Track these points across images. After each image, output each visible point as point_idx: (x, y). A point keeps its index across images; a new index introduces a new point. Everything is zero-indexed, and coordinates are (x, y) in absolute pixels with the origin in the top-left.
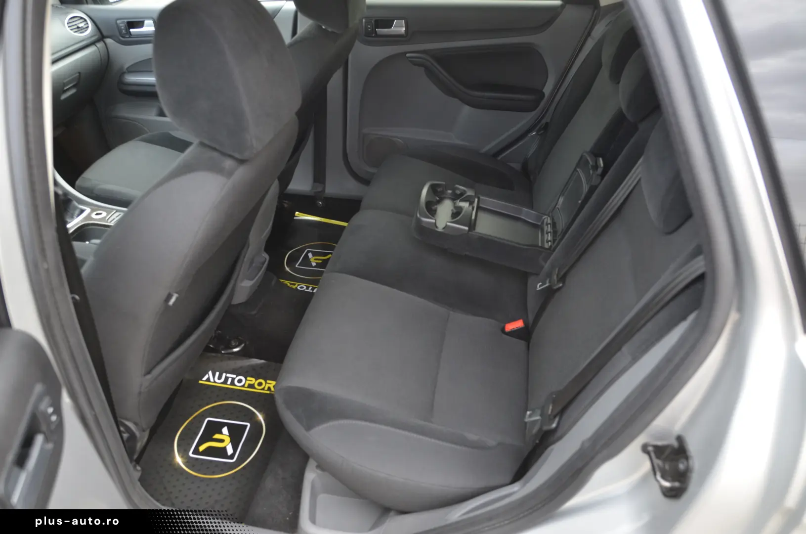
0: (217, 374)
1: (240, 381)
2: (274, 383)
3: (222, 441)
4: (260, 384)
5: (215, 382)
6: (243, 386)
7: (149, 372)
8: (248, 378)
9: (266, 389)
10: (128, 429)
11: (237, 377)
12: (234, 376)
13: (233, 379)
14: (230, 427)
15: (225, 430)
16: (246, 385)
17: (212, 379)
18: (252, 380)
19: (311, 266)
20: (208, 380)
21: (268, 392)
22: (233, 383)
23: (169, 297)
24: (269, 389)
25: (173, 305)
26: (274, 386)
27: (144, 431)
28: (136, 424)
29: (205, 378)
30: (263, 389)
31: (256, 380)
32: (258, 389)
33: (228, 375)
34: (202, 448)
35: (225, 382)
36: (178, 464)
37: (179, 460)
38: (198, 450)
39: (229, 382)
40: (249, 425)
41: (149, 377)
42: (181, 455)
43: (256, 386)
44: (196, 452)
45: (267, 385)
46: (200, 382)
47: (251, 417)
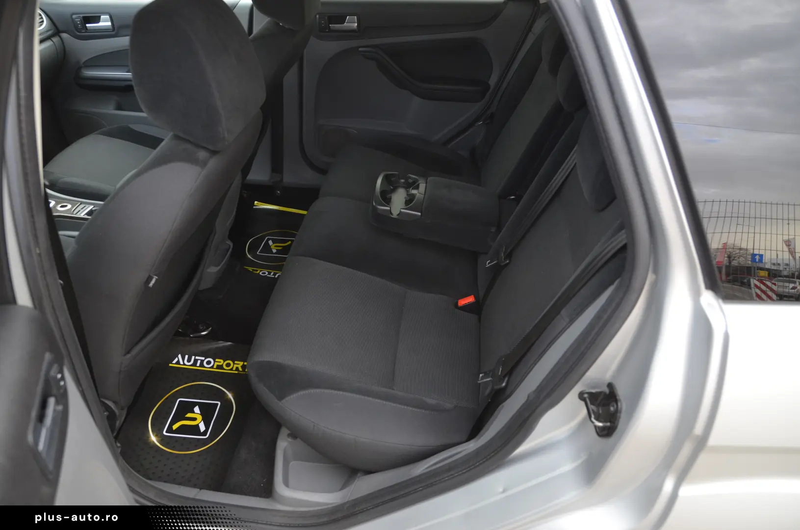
0: (187, 357)
1: (209, 363)
2: (241, 363)
3: (194, 419)
4: (228, 365)
5: (184, 364)
6: (212, 367)
7: (128, 352)
8: (217, 360)
9: (234, 369)
10: (107, 408)
11: (205, 359)
12: (203, 358)
13: (202, 361)
14: (201, 406)
15: (197, 409)
16: (215, 367)
17: (181, 362)
18: (220, 362)
19: (272, 253)
20: (178, 363)
21: (237, 372)
22: (202, 365)
23: (149, 279)
24: (237, 369)
25: (153, 286)
26: (241, 367)
27: (122, 409)
28: (115, 402)
29: (174, 362)
30: (231, 369)
31: (224, 361)
32: (226, 370)
33: (197, 358)
34: (175, 427)
35: (195, 364)
36: (153, 442)
37: (153, 438)
38: (172, 428)
39: (198, 364)
40: (219, 403)
41: (129, 356)
42: (155, 434)
43: (224, 367)
44: (170, 430)
45: (235, 366)
46: (170, 365)
47: (221, 396)
